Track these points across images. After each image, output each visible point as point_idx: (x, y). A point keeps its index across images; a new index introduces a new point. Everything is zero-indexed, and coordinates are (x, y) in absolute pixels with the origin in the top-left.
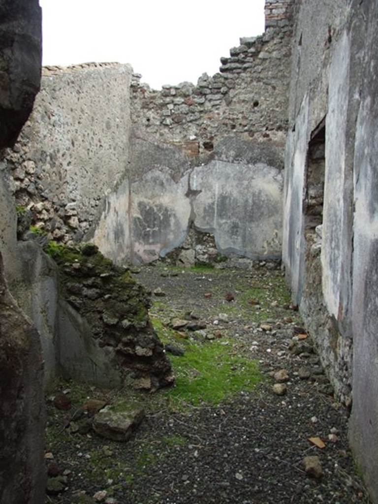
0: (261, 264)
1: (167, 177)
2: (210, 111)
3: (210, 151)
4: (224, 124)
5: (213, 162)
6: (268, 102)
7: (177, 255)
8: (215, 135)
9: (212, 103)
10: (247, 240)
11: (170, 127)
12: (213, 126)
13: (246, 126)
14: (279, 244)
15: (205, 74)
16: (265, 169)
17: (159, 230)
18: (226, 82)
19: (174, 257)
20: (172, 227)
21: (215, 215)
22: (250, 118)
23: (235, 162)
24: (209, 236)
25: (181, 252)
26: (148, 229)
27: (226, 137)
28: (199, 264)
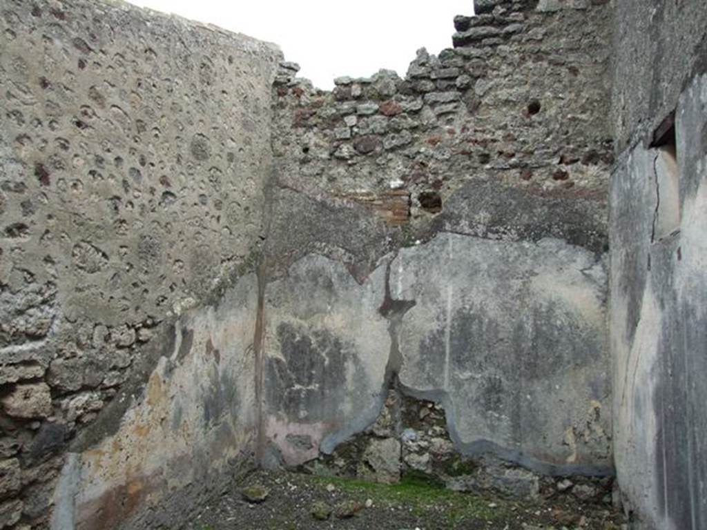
0: (561, 486)
1: (340, 269)
2: (434, 128)
3: (434, 213)
4: (464, 153)
5: (441, 236)
6: (562, 103)
7: (360, 451)
8: (445, 178)
9: (438, 109)
10: (525, 423)
11: (350, 162)
12: (440, 157)
13: (513, 155)
14: (604, 439)
15: (422, 52)
16: (563, 252)
17: (321, 388)
18: (467, 65)
19: (354, 455)
20: (350, 385)
21: (447, 360)
22: (521, 139)
23: (490, 235)
24: (432, 409)
25: (368, 443)
26: (297, 387)
27: (470, 181)
28: (410, 477)
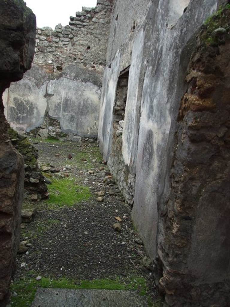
0: (86, 139)
1: (33, 84)
2: (62, 48)
3: (60, 71)
4: (69, 57)
5: (62, 78)
6: (96, 48)
7: (37, 132)
8: (64, 63)
9: (63, 43)
10: (79, 125)
11: (37, 53)
12: (63, 57)
13: (82, 60)
14: (96, 130)
15: (60, 24)
16: (92, 86)
17: (27, 116)
18: (73, 32)
19: (35, 133)
20: (35, 115)
21: (61, 109)
22: (85, 56)
23: (75, 80)
24: (57, 122)
25: (39, 130)
26: (19, 115)
27: (70, 65)
28: (50, 138)
